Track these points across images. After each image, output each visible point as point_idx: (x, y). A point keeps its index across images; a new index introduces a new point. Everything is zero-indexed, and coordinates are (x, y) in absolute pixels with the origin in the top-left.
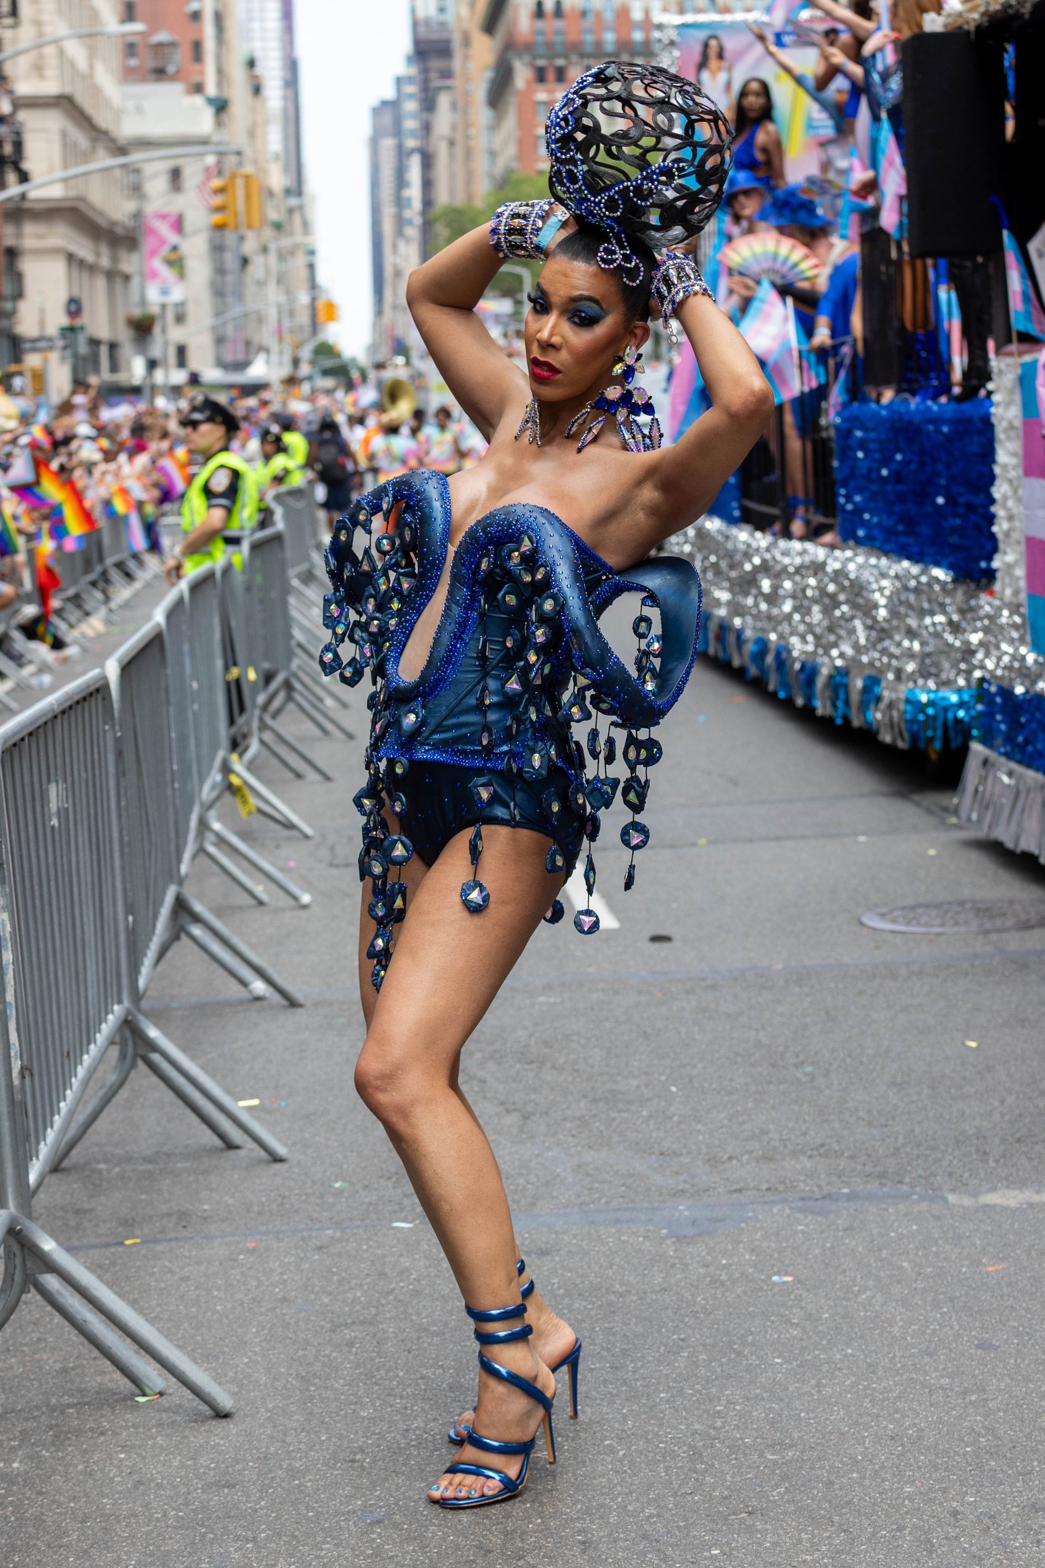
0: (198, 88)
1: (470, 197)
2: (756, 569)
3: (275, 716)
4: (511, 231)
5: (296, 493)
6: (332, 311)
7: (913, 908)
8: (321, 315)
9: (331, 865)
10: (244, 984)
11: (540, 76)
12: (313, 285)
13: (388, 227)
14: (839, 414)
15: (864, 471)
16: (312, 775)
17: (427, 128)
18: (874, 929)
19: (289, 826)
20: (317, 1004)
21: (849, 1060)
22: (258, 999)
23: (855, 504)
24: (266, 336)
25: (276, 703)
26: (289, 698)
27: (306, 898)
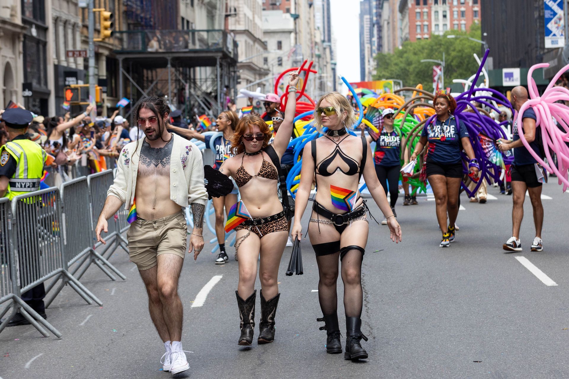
0: (288, 11)
17: (379, 14)
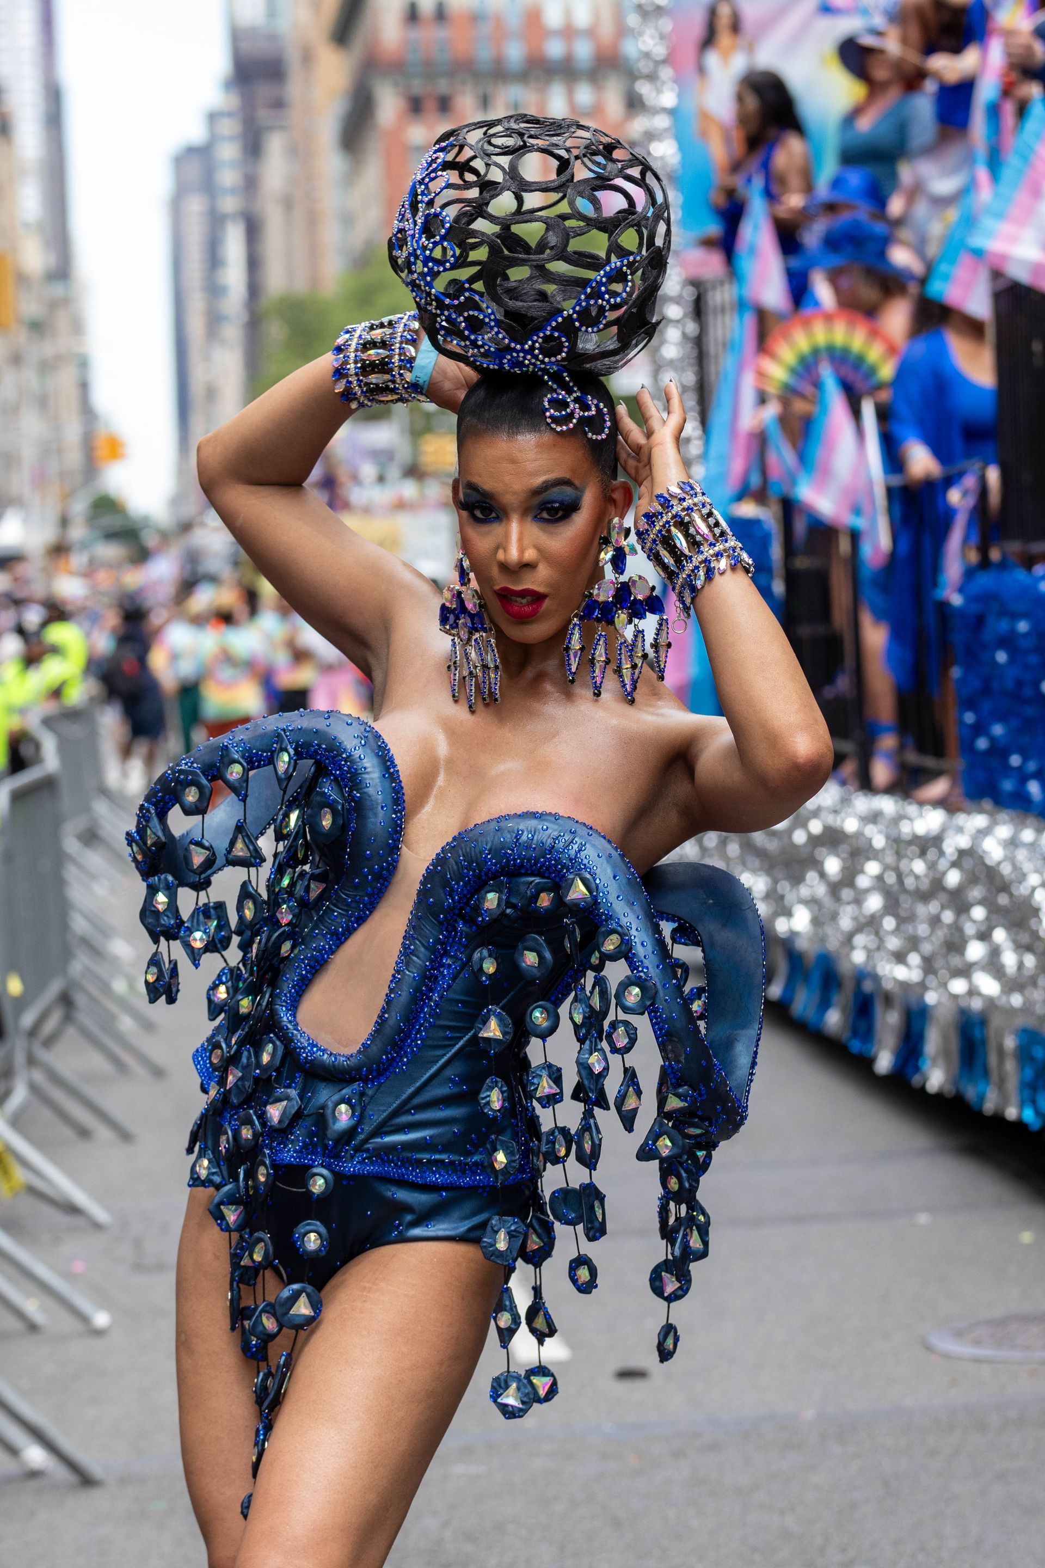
1: (315, 280)
2: (815, 841)
3: (49, 1042)
4: (367, 368)
5: (73, 715)
6: (115, 449)
7: (1002, 1322)
8: (102, 451)
9: (138, 1267)
10: (13, 1451)
11: (415, 106)
12: (87, 411)
13: (196, 325)
14: (961, 590)
15: (1009, 684)
16: (103, 1133)
17: (251, 184)
18: (947, 1356)
19: (72, 1209)
20: (124, 1481)
21: (921, 1557)
22: (34, 1474)
23: (992, 740)
24: (20, 483)
25: (50, 1025)
26: (68, 1018)
27: (101, 1319)
